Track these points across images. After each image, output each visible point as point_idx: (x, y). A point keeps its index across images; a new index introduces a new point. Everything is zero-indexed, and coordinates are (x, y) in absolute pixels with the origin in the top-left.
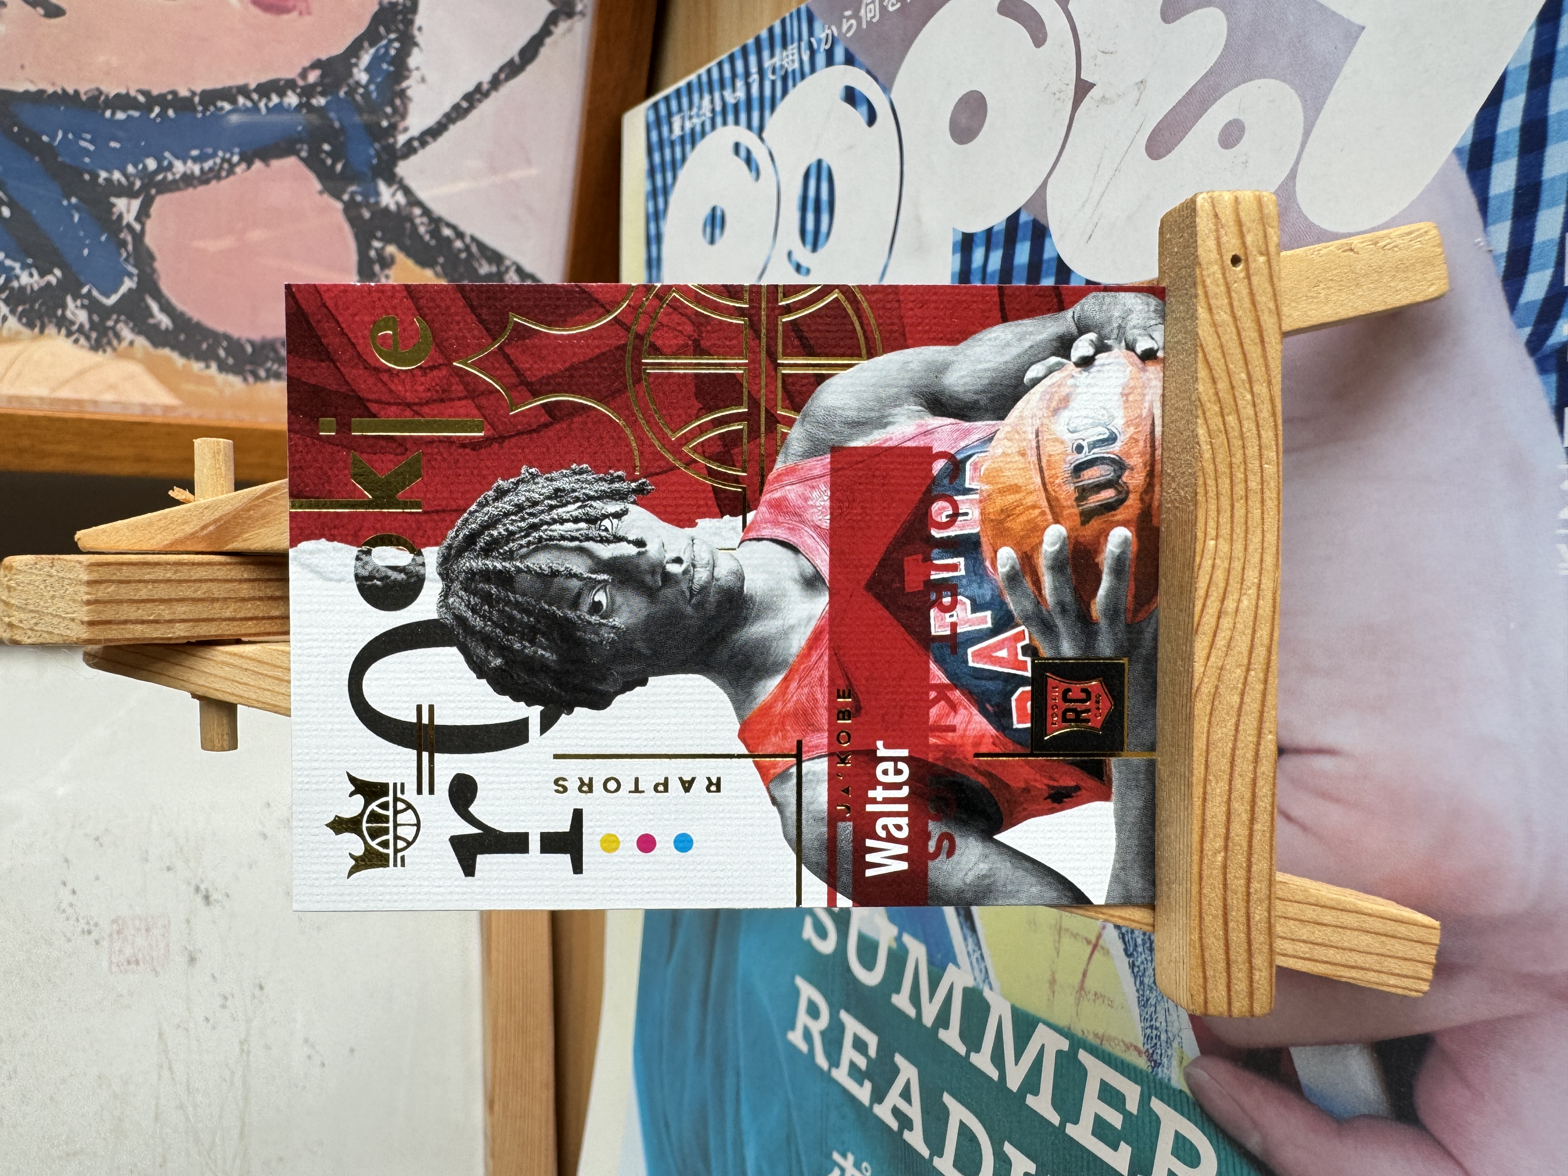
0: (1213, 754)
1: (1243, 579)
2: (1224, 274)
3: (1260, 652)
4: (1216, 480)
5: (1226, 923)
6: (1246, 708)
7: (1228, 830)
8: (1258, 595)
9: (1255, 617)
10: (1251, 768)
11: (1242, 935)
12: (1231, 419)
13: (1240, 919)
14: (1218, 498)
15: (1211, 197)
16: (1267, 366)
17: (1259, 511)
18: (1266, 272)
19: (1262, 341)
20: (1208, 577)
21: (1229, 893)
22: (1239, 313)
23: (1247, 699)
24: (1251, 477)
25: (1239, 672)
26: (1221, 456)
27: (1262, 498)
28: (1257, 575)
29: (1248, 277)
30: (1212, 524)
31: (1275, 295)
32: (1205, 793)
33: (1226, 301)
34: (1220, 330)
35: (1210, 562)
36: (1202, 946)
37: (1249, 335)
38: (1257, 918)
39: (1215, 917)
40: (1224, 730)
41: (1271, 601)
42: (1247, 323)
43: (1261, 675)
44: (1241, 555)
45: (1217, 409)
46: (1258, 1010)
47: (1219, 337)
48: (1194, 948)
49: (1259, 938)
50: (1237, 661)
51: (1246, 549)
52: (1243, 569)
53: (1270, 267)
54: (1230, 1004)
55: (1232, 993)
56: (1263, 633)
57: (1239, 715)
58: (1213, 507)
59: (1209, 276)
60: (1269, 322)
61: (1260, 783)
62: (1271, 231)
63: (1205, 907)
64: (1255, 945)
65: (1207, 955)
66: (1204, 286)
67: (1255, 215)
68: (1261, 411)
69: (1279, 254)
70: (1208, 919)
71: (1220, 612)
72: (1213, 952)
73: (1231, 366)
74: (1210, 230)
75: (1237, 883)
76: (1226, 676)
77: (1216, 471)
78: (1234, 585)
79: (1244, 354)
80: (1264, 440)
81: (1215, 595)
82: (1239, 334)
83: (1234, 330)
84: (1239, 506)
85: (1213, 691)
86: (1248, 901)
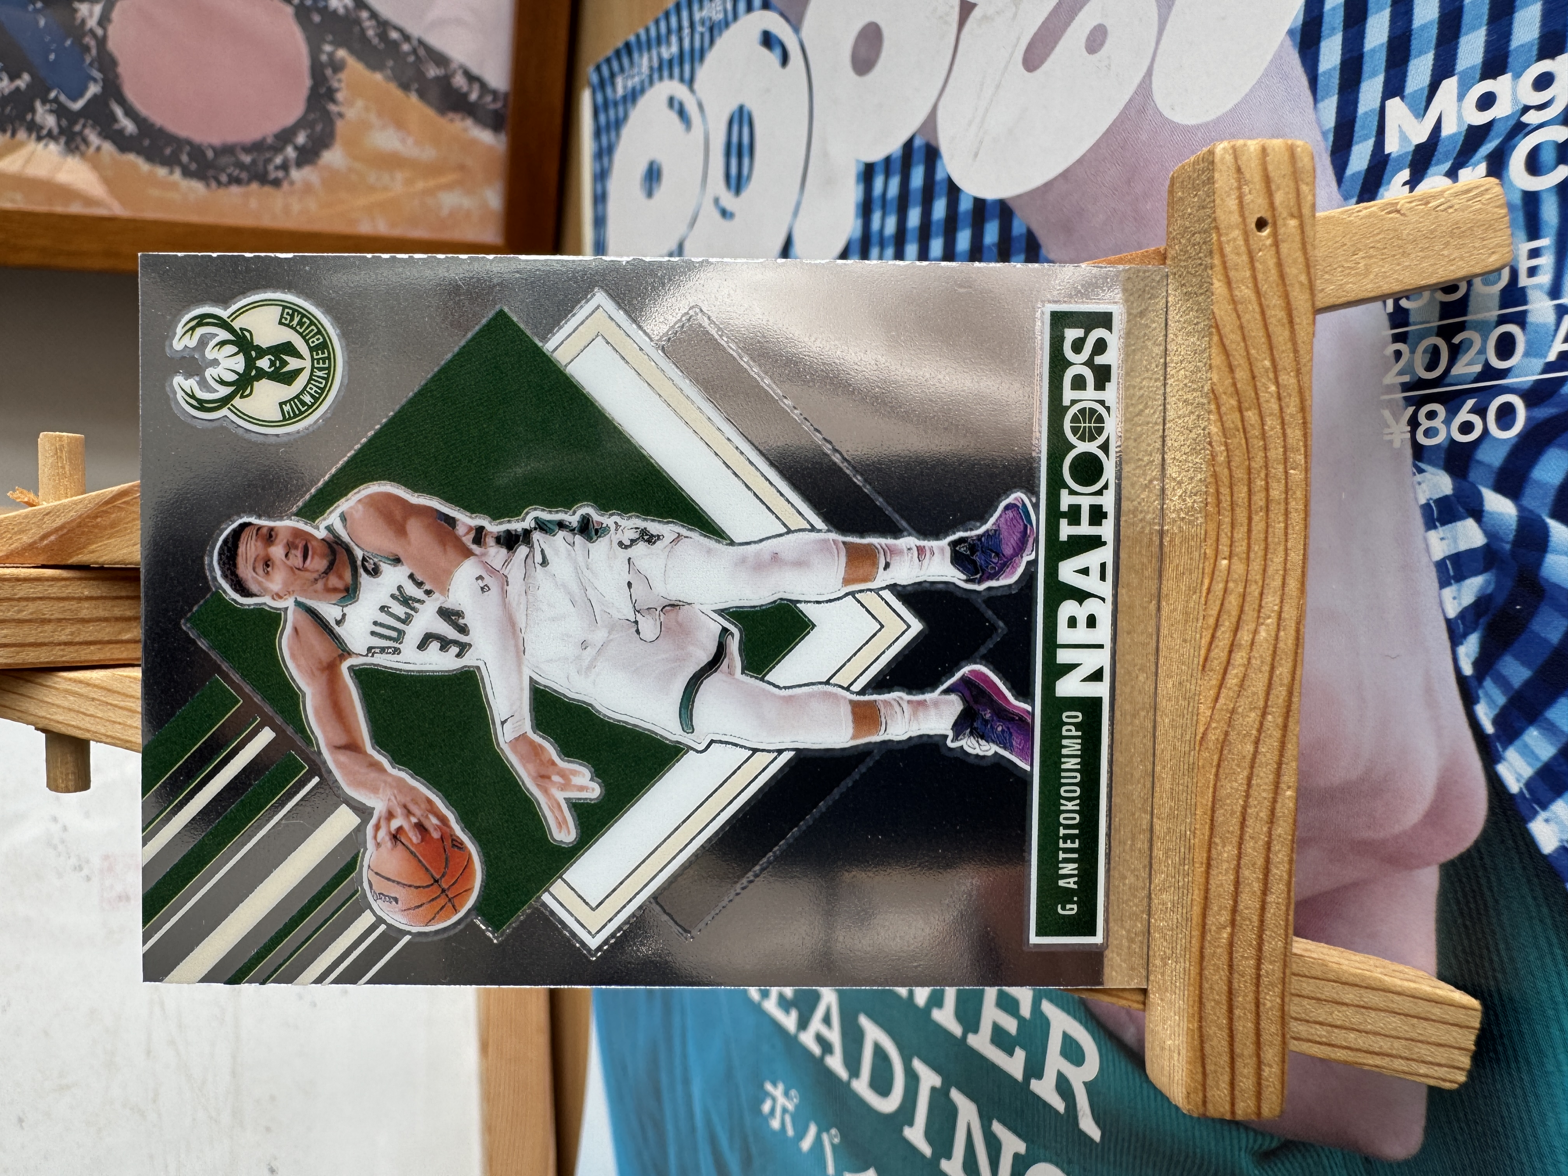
0: (1219, 812)
1: (1260, 606)
2: (1246, 240)
3: (1280, 693)
4: (1231, 488)
5: (1231, 1010)
6: (1261, 758)
7: (1236, 902)
8: (1278, 625)
9: (1275, 652)
10: (1265, 829)
11: (1250, 1024)
12: (1251, 416)
13: (1248, 1006)
14: (1232, 510)
15: (1234, 149)
16: (1296, 351)
17: (1282, 525)
18: (1298, 238)
19: (1291, 322)
20: (1218, 603)
21: (1236, 975)
22: (1264, 288)
23: (1262, 749)
24: (1274, 484)
25: (1254, 716)
26: (1238, 458)
27: (1286, 509)
28: (1278, 601)
29: (1276, 244)
30: (1224, 540)
31: (1308, 266)
32: (1209, 858)
33: (1248, 274)
34: (1240, 307)
35: (1221, 585)
36: (1201, 1036)
37: (1277, 314)
38: (1269, 1004)
39: (1218, 1003)
40: (1235, 785)
41: (1292, 632)
42: (1274, 301)
43: (1280, 721)
44: (1259, 577)
45: (1233, 402)
46: (1266, 1111)
47: (1239, 317)
48: (1193, 1038)
49: (1270, 1029)
50: (1251, 703)
51: (1264, 570)
52: (1261, 594)
53: (1303, 232)
54: (1233, 1104)
55: (1236, 1092)
56: (1283, 671)
57: (1252, 767)
58: (1227, 520)
59: (1228, 242)
60: (1300, 300)
61: (1276, 847)
62: (1304, 188)
63: (1206, 991)
64: (1265, 1037)
65: (1207, 1046)
66: (1223, 255)
67: (1286, 169)
68: (1288, 406)
69: (1314, 216)
70: (1209, 1006)
71: (1232, 645)
72: (1215, 1042)
73: (1253, 352)
74: (1231, 189)
75: (1246, 965)
76: (1238, 721)
77: (1231, 476)
78: (1250, 614)
79: (1269, 336)
80: (1290, 441)
81: (1227, 624)
82: (1263, 313)
83: (1257, 309)
84: (1258, 518)
85: (1221, 738)
86: (1258, 985)
